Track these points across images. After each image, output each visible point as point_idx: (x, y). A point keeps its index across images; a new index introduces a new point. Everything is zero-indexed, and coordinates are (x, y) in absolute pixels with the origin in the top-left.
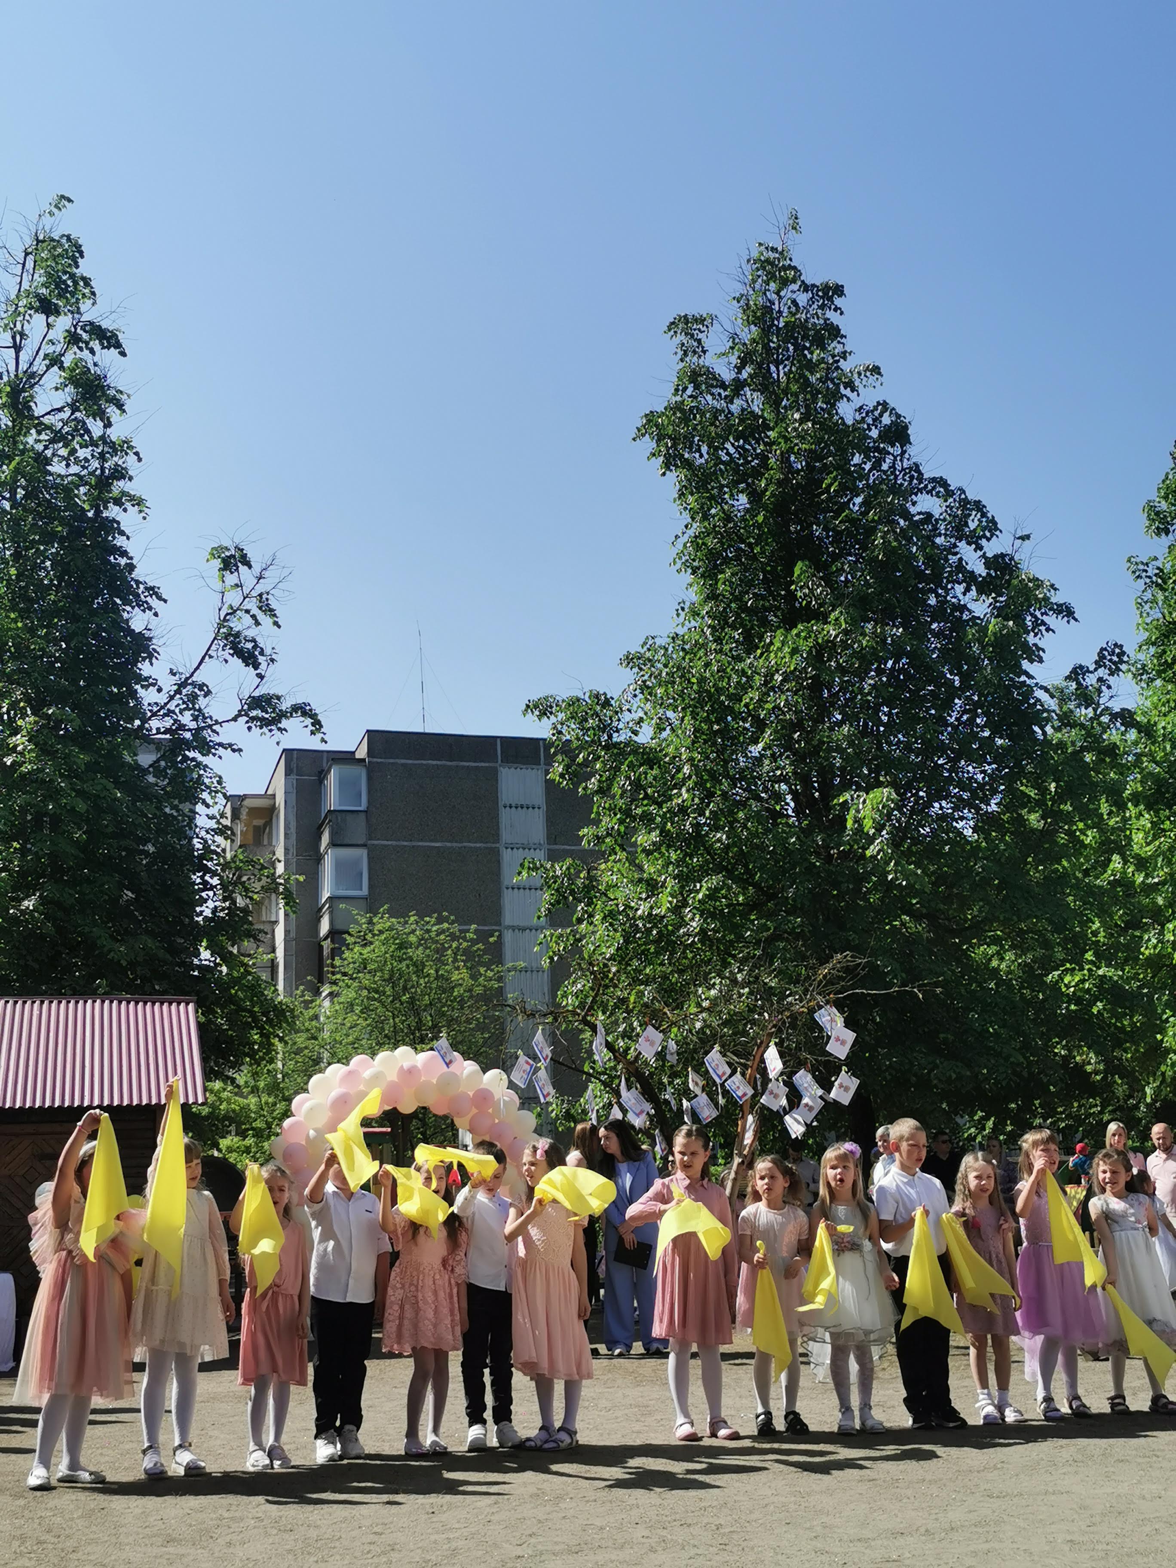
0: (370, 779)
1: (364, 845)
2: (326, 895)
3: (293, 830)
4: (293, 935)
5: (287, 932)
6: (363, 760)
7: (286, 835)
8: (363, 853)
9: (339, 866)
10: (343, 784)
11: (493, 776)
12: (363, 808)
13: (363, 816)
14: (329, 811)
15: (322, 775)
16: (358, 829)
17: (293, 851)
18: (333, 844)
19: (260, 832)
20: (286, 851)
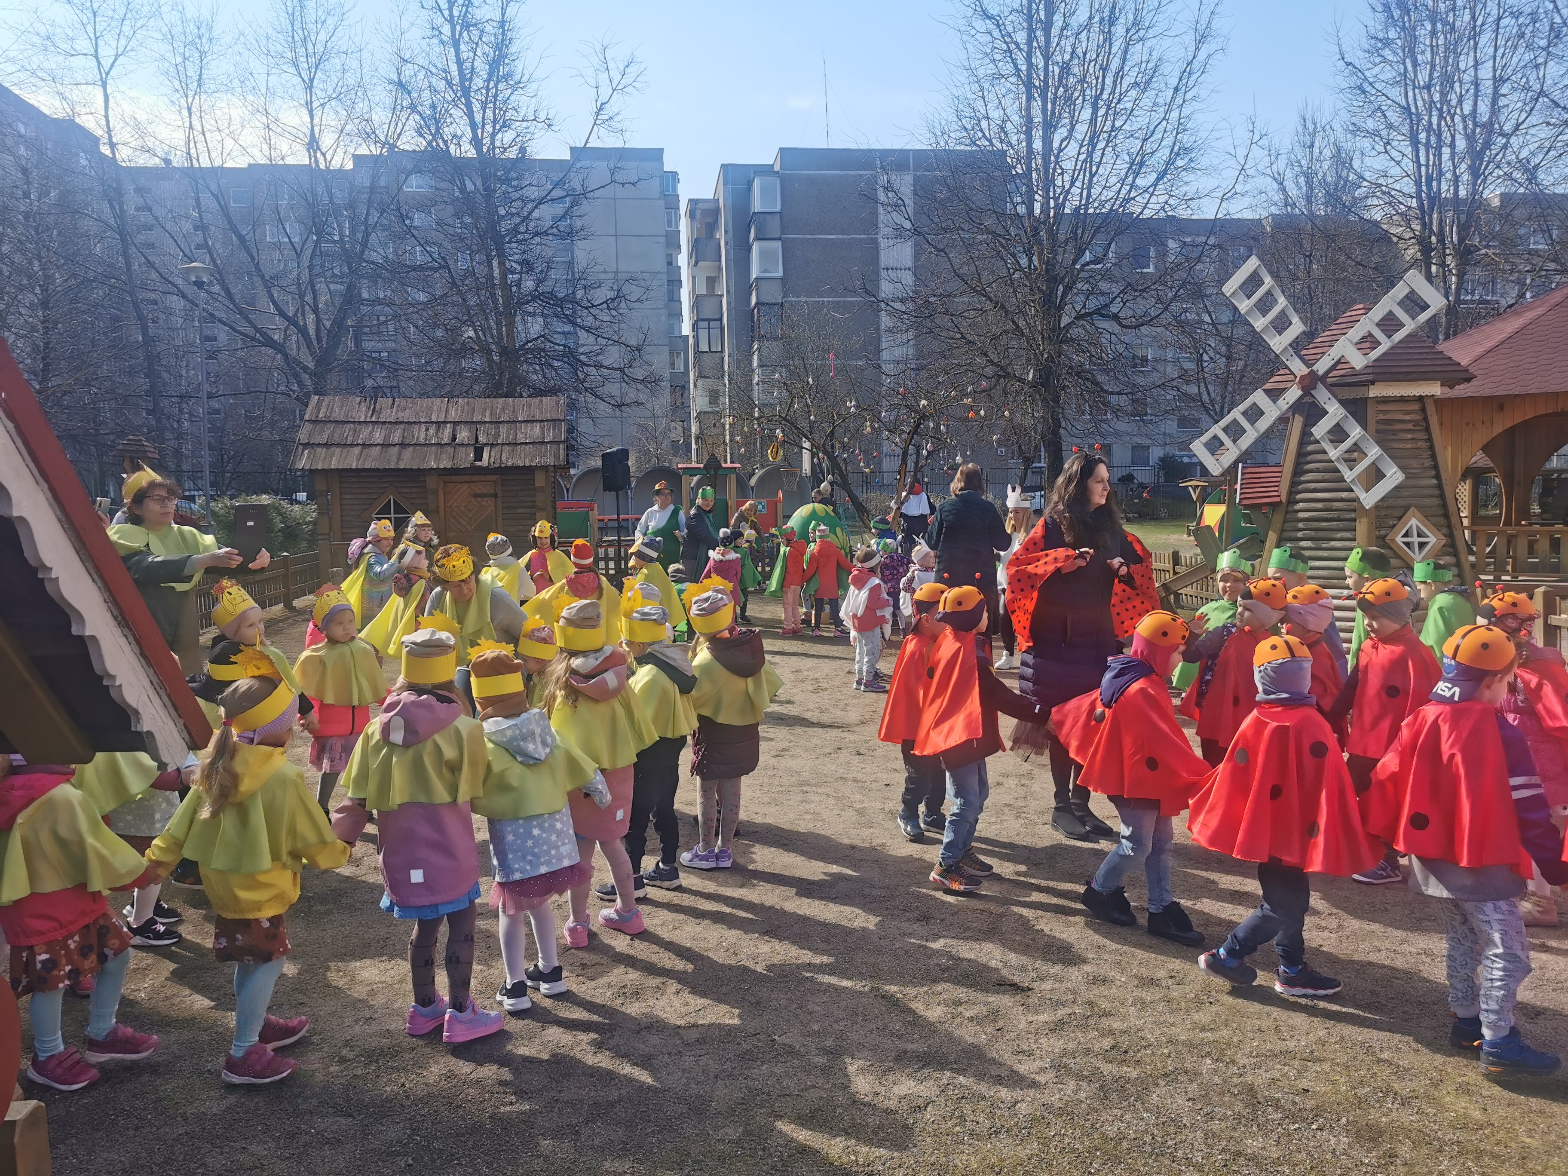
0: (782, 186)
1: (780, 239)
2: (754, 275)
3: (730, 227)
4: (733, 305)
5: (728, 303)
6: (778, 172)
7: (726, 232)
8: (778, 245)
9: (762, 253)
10: (763, 190)
12: (778, 208)
13: (778, 215)
14: (754, 213)
15: (750, 184)
16: (775, 226)
17: (731, 243)
18: (757, 238)
19: (711, 227)
20: (726, 243)
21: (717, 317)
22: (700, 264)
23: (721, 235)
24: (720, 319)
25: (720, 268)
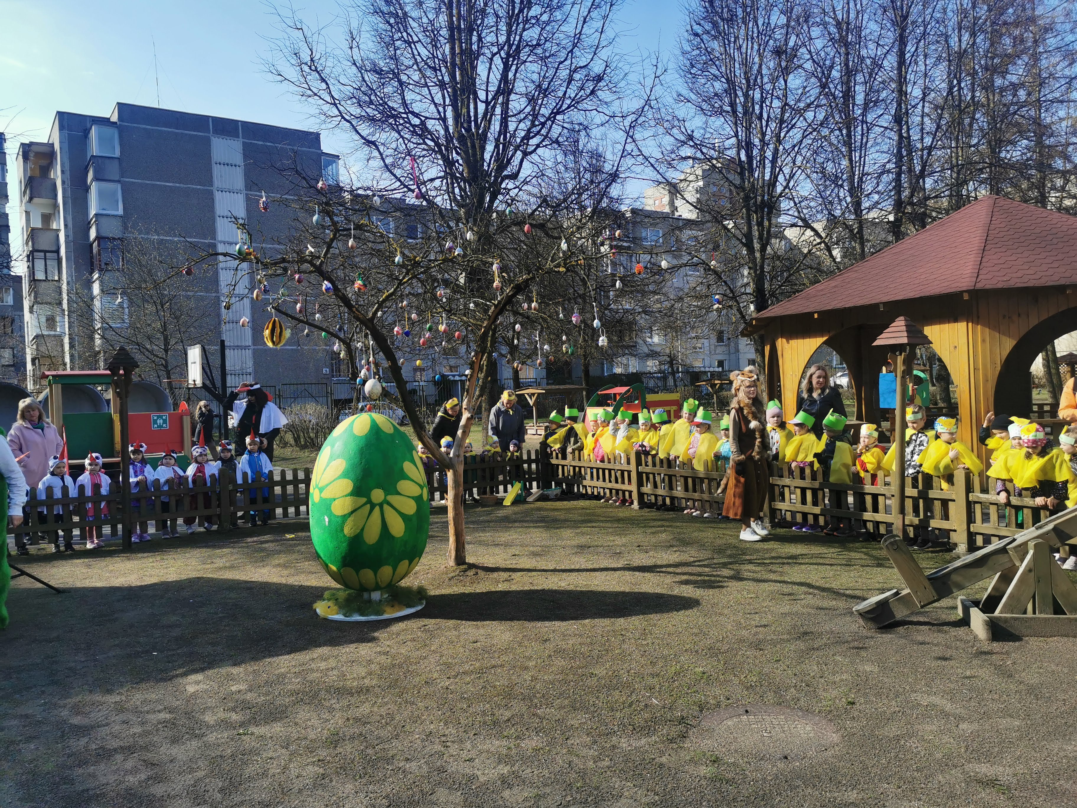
0: (121, 137)
1: (119, 181)
2: (92, 212)
3: (67, 168)
4: (71, 238)
5: (67, 236)
6: (115, 123)
7: (63, 172)
8: (118, 186)
9: (101, 194)
10: (101, 139)
11: (207, 143)
12: (117, 155)
13: (117, 161)
14: (92, 156)
15: (86, 133)
16: (113, 170)
17: (68, 182)
18: (96, 179)
19: (46, 169)
20: (63, 182)
21: (54, 249)
22: (36, 200)
23: (57, 174)
24: (58, 251)
25: (56, 206)
